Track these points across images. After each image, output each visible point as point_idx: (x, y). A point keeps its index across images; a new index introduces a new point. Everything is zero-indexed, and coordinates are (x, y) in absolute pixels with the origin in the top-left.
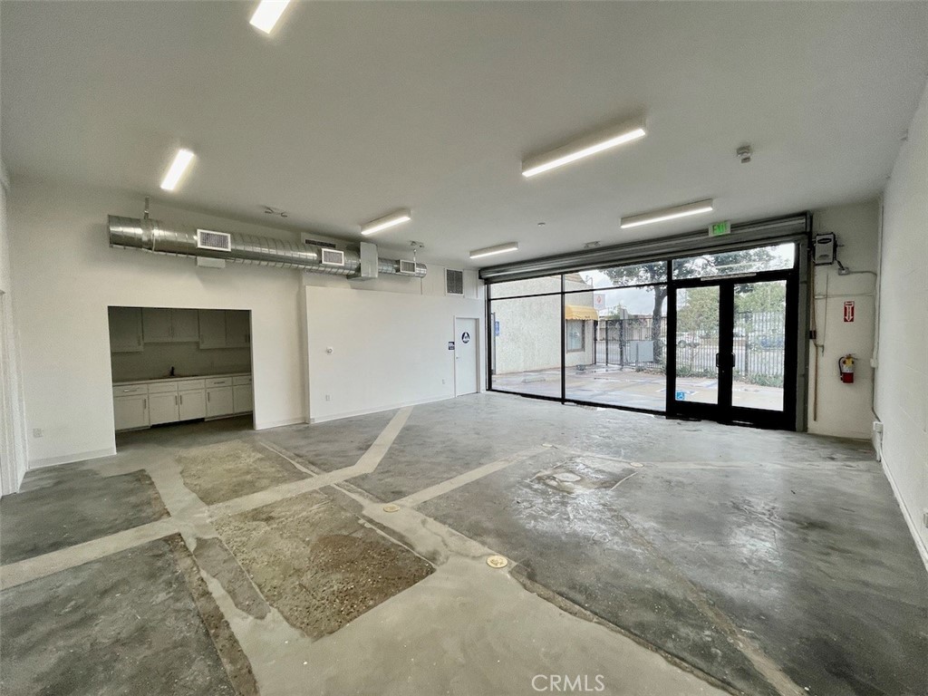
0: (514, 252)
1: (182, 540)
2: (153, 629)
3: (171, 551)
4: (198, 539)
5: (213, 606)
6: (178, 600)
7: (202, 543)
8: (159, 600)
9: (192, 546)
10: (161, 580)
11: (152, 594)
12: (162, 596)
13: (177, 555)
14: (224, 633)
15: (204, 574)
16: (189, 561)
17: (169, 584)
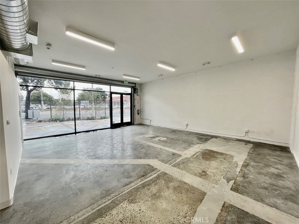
0: (83, 70)
1: (233, 186)
2: (257, 173)
3: (239, 186)
4: (228, 182)
5: (242, 168)
6: (248, 173)
7: (228, 181)
8: (252, 176)
9: (232, 182)
10: (248, 180)
11: (253, 178)
12: (251, 176)
13: (239, 183)
14: (244, 164)
15: (238, 173)
16: (238, 178)
17: (247, 178)
